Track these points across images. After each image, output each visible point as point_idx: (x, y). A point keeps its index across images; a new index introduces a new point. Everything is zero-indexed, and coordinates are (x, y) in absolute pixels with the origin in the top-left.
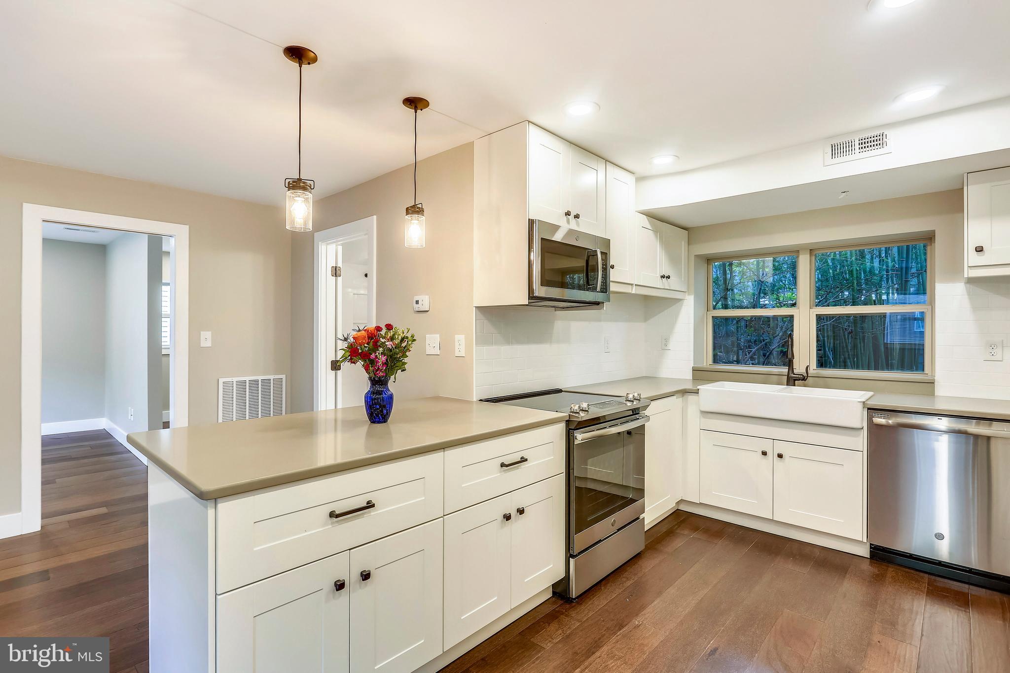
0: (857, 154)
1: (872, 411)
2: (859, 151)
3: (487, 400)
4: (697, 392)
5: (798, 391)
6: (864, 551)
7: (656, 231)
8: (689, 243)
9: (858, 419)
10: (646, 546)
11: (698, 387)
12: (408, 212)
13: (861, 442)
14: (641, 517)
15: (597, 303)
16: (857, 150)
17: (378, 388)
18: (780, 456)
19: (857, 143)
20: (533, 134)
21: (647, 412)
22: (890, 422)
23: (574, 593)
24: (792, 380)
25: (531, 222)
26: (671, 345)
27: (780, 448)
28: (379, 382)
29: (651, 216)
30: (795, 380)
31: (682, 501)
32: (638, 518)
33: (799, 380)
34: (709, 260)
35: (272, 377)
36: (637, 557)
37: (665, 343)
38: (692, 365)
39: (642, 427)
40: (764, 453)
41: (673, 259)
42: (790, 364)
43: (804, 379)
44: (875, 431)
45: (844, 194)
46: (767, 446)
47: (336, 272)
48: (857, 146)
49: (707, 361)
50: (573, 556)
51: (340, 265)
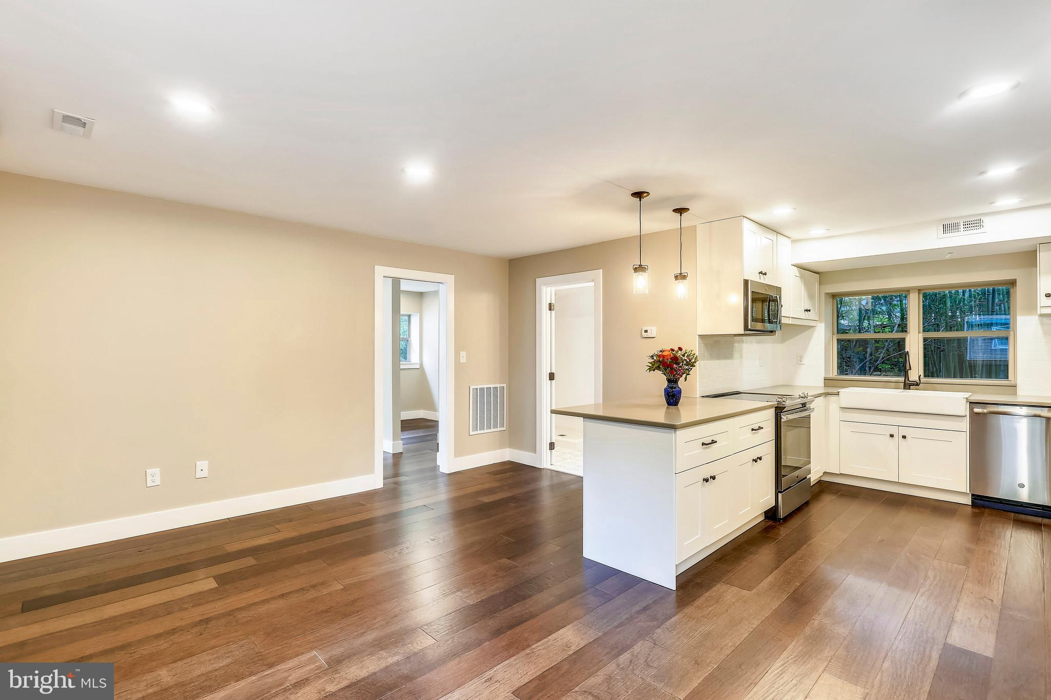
0: (962, 232)
1: (973, 404)
2: (963, 229)
3: (707, 397)
4: (838, 394)
5: (912, 393)
6: (968, 501)
7: (802, 277)
8: (820, 284)
9: (964, 409)
10: (812, 496)
11: (839, 390)
12: (676, 277)
13: (965, 425)
14: (808, 477)
15: (772, 332)
16: (962, 229)
17: (672, 385)
18: (904, 437)
19: (962, 224)
20: (747, 224)
21: (812, 406)
22: (985, 411)
23: (782, 514)
24: (908, 385)
25: (746, 282)
26: (804, 362)
27: (903, 431)
28: (673, 382)
29: (800, 267)
30: (910, 385)
31: (825, 473)
32: (806, 478)
33: (914, 385)
34: (834, 296)
35: (498, 386)
36: (807, 504)
37: (800, 359)
38: (823, 376)
39: (809, 417)
40: (892, 436)
41: (811, 297)
42: (906, 376)
43: (917, 385)
44: (975, 417)
45: (950, 255)
46: (894, 431)
47: (551, 307)
48: (962, 226)
49: (834, 372)
50: (781, 492)
51: (553, 302)
